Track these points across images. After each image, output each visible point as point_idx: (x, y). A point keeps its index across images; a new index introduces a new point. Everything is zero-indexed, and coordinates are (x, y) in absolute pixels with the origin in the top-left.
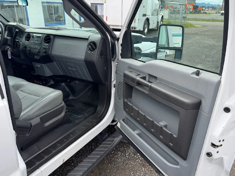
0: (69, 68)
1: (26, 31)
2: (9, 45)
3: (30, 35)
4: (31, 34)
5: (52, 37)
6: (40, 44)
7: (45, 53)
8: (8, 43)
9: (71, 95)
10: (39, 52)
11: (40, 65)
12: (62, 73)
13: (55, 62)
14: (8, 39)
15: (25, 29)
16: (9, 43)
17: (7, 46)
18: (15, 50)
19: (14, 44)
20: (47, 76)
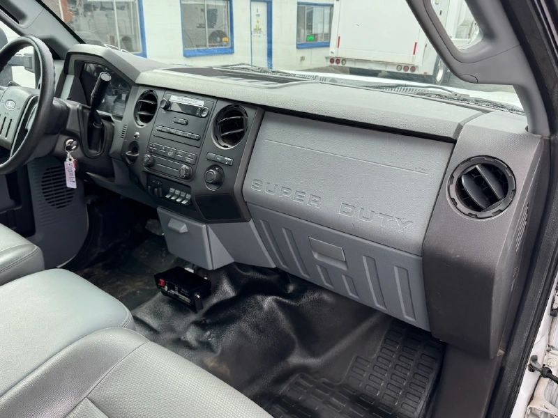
0: (316, 256)
1: (139, 81)
2: (71, 135)
3: (154, 98)
4: (160, 95)
5: (251, 114)
6: (197, 144)
7: (218, 183)
8: (68, 127)
9: (297, 345)
10: (190, 177)
11: (188, 226)
12: (275, 260)
13: (251, 223)
14: (68, 109)
15: (138, 73)
16: (72, 124)
17: (63, 138)
18: (93, 152)
19: (91, 130)
20: (210, 268)
